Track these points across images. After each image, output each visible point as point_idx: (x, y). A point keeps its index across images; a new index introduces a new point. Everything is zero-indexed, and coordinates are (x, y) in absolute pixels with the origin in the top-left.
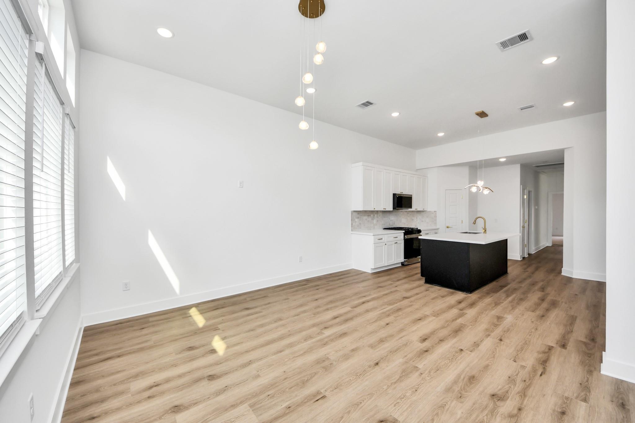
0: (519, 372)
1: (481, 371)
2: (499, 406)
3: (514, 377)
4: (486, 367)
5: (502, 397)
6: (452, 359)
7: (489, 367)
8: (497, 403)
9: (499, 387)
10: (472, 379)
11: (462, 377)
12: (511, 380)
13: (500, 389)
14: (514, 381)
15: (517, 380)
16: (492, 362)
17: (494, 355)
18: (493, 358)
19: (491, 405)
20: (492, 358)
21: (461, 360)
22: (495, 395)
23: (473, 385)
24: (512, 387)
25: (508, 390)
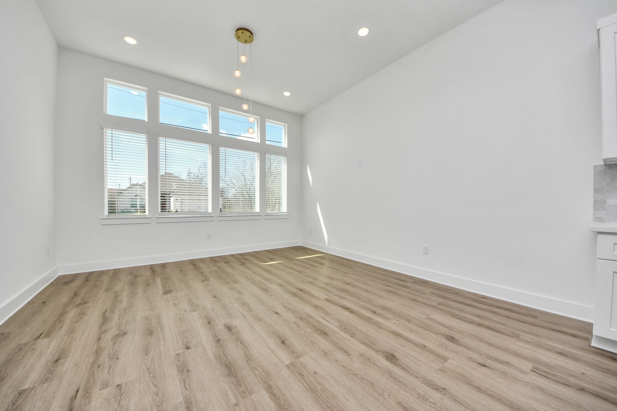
0: (109, 373)
1: (148, 344)
2: (117, 331)
3: (112, 363)
4: (147, 351)
5: (117, 338)
6: (183, 334)
7: (144, 353)
8: (119, 332)
9: (123, 342)
10: (150, 332)
11: (159, 329)
12: (115, 357)
13: (121, 342)
14: (111, 358)
15: (108, 361)
16: (146, 361)
17: (150, 373)
18: (148, 367)
19: (123, 328)
20: (150, 367)
21: (175, 339)
22: (123, 335)
23: (145, 330)
24: (111, 351)
25: (114, 346)
